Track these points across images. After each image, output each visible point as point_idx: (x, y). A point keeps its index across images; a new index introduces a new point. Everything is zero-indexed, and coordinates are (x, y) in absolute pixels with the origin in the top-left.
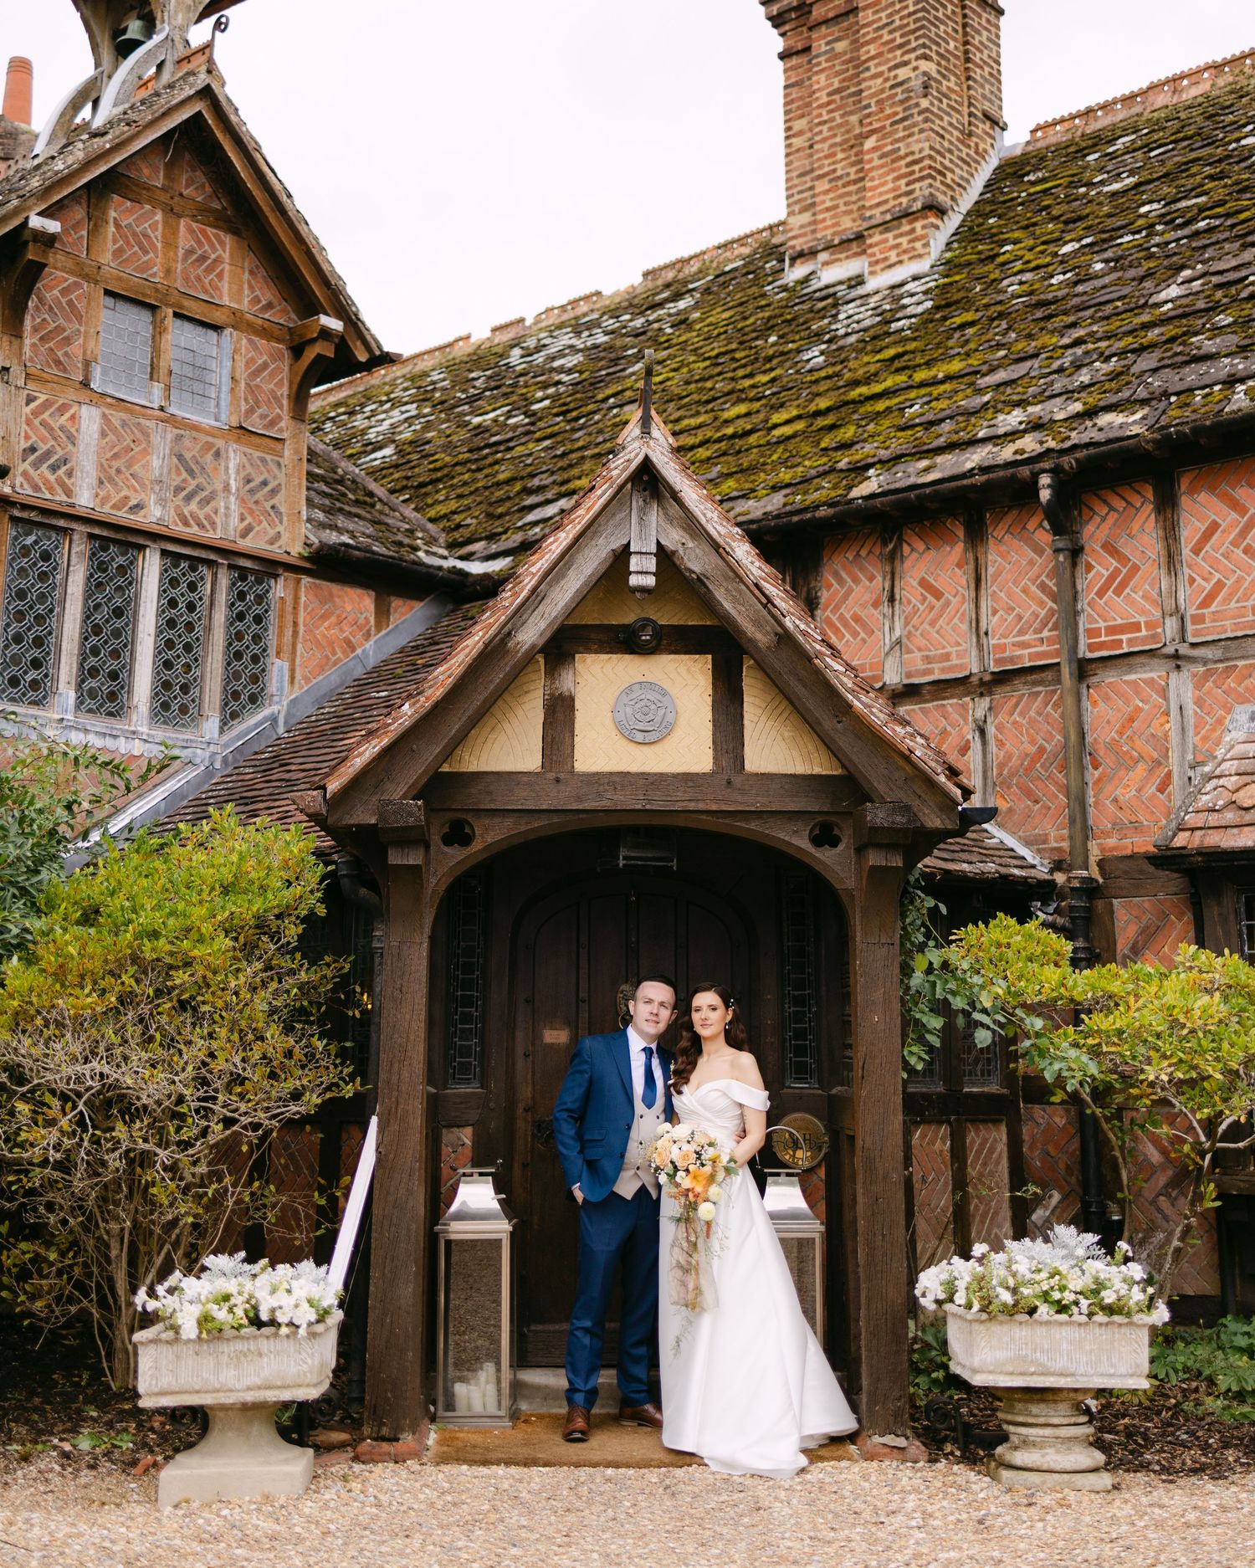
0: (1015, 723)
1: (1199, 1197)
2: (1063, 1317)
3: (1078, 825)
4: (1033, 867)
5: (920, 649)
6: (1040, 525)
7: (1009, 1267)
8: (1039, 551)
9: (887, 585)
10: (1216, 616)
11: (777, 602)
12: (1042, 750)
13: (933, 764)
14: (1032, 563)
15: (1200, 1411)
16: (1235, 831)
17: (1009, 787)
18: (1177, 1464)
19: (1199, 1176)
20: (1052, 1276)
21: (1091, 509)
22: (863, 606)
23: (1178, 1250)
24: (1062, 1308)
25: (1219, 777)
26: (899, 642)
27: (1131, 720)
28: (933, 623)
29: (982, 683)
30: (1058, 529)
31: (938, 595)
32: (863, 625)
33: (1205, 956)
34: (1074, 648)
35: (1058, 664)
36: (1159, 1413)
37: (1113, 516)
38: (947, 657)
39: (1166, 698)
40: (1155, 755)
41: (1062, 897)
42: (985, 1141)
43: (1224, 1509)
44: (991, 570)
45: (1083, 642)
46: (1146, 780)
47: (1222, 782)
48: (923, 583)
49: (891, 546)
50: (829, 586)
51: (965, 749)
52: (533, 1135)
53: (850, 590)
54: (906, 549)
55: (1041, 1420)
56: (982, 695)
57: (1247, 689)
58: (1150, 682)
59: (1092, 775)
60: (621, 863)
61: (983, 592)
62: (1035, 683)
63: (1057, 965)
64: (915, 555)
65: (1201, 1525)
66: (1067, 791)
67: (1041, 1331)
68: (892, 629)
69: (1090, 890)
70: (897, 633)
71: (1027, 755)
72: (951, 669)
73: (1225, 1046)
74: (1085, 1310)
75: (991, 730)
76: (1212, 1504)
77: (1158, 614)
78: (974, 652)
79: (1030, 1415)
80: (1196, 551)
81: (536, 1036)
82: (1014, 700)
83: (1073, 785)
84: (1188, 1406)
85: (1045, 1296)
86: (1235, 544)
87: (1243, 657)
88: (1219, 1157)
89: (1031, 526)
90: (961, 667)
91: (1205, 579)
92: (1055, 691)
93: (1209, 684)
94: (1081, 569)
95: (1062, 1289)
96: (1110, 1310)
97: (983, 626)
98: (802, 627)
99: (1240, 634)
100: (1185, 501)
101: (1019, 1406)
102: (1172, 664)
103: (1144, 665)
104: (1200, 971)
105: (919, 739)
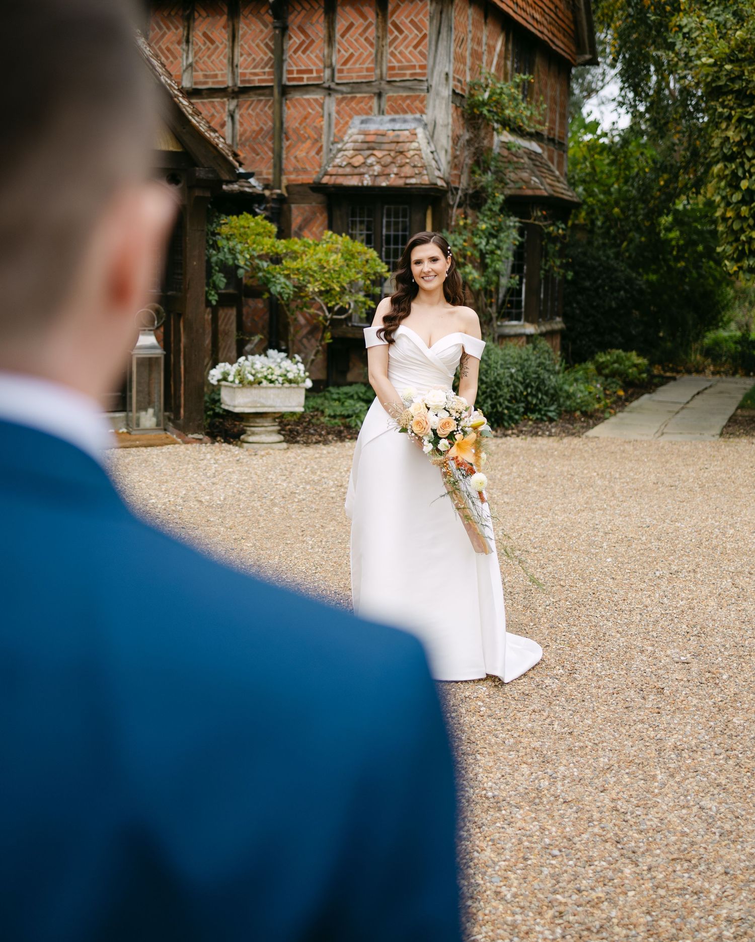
0: (249, 114)
1: (323, 338)
2: (272, 385)
3: (278, 168)
4: (254, 187)
5: (202, 70)
6: (267, 12)
7: (252, 367)
8: (266, 26)
9: (185, 34)
10: (349, 71)
11: (158, 68)
12: (262, 129)
13: (227, 151)
14: (262, 31)
15: (318, 422)
16: (350, 177)
17: (245, 146)
18: (310, 441)
19: (325, 329)
20: (268, 369)
21: (293, 7)
22: (172, 43)
23: (313, 361)
24: (271, 382)
25: (344, 150)
26: (191, 65)
27: (306, 118)
28: (209, 57)
29: (233, 92)
30: (276, 16)
31: (212, 42)
32: (172, 54)
33: (335, 236)
34: (280, 79)
35: (271, 87)
36: (302, 424)
37: (303, 13)
38: (216, 76)
39: (322, 108)
40: (316, 136)
41: (268, 202)
42: (226, 315)
43: (329, 453)
44: (241, 32)
45: (285, 76)
46: (310, 149)
47: (346, 153)
48: (205, 34)
49: (188, 12)
50: (154, 29)
51: (223, 125)
53: (165, 34)
54: (196, 15)
55: (260, 425)
56: (233, 98)
57: (360, 108)
58: (316, 100)
59: (286, 144)
61: (236, 44)
62: (260, 95)
63: (270, 237)
64: (201, 19)
65: (320, 457)
66: (273, 151)
67: (263, 391)
68: (187, 57)
69: (281, 199)
70: (190, 60)
71: (254, 131)
72: (218, 82)
73: (342, 276)
74: (281, 382)
75: (237, 117)
76: (325, 452)
77: (321, 66)
78: (230, 75)
79: (256, 423)
80: (343, 36)
82: (249, 103)
83: (276, 149)
84: (314, 421)
85: (265, 378)
86: (361, 35)
87: (360, 92)
88: (333, 321)
89: (263, 11)
90: (223, 82)
91: (346, 51)
92: (269, 100)
93: (343, 104)
94: (286, 38)
95: (272, 374)
96: (290, 381)
97: (236, 61)
98: (169, 82)
99: (359, 80)
100: (339, 9)
101: (251, 420)
102: (326, 92)
103: (313, 91)
104: (333, 243)
105: (222, 140)
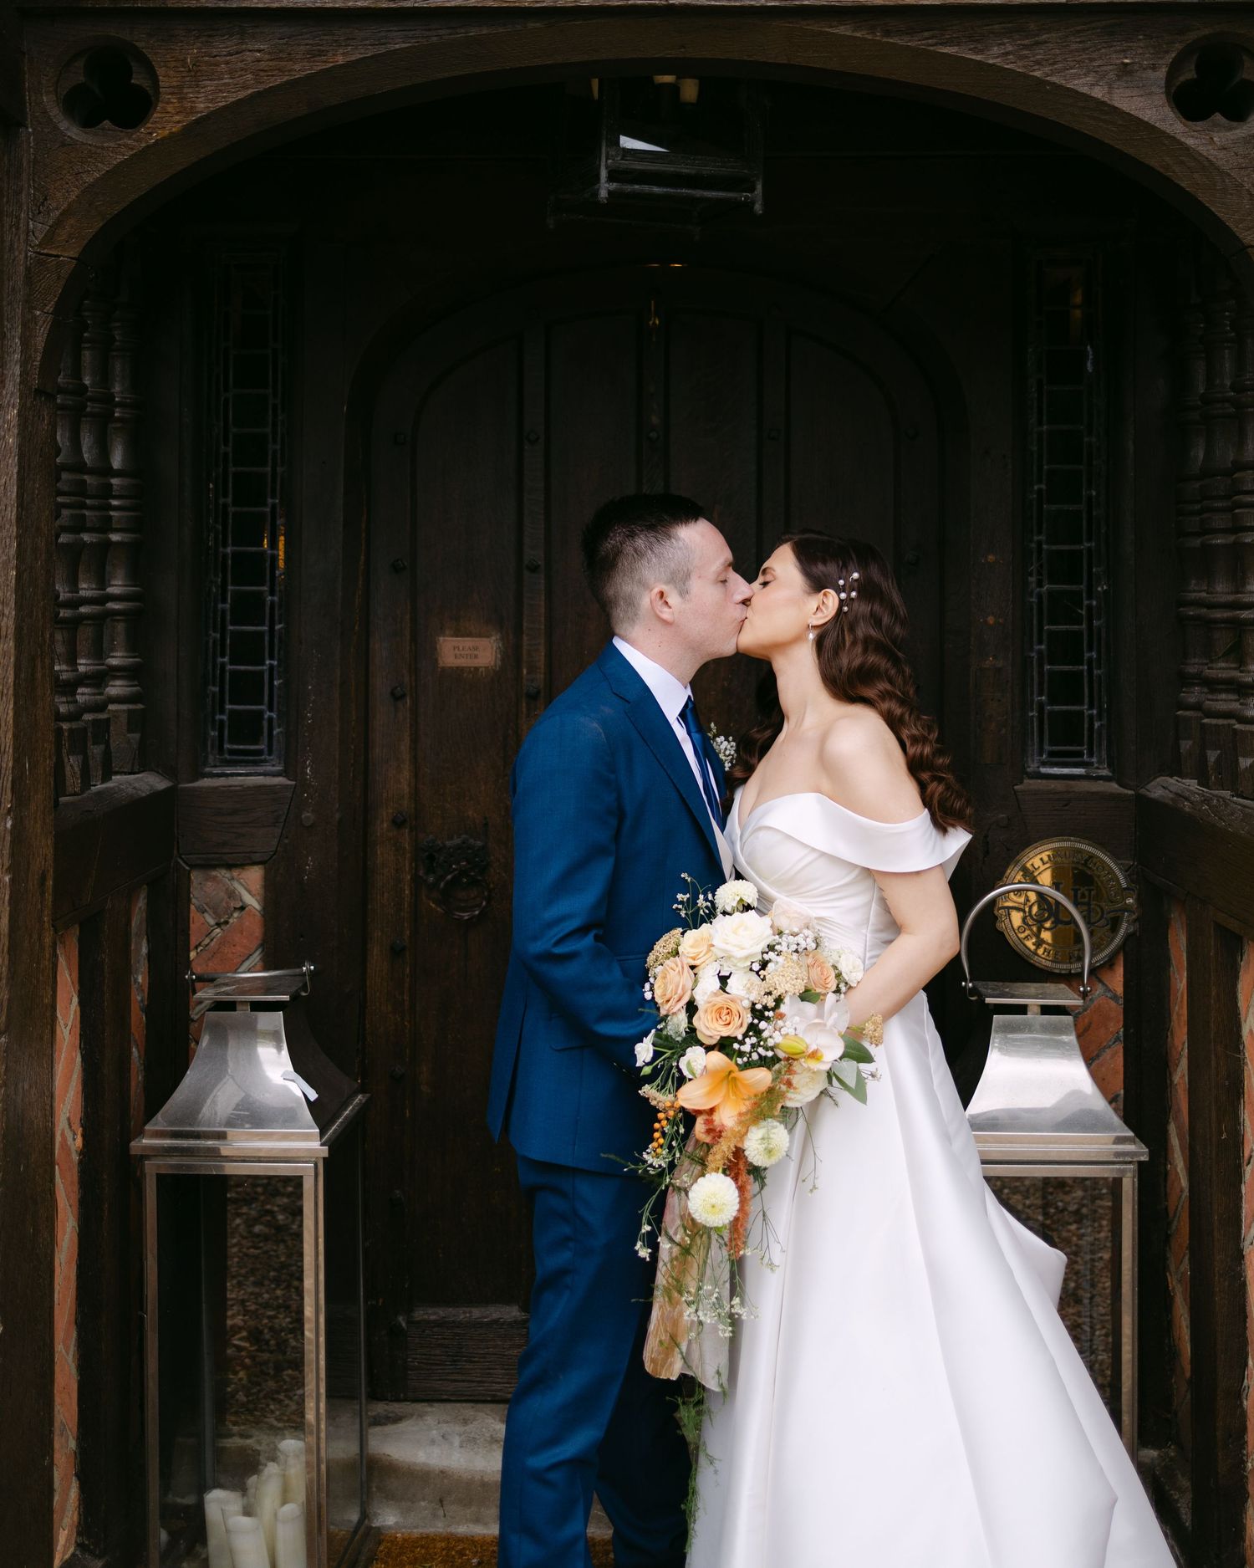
52: (417, 881)
60: (604, 188)
81: (421, 649)
